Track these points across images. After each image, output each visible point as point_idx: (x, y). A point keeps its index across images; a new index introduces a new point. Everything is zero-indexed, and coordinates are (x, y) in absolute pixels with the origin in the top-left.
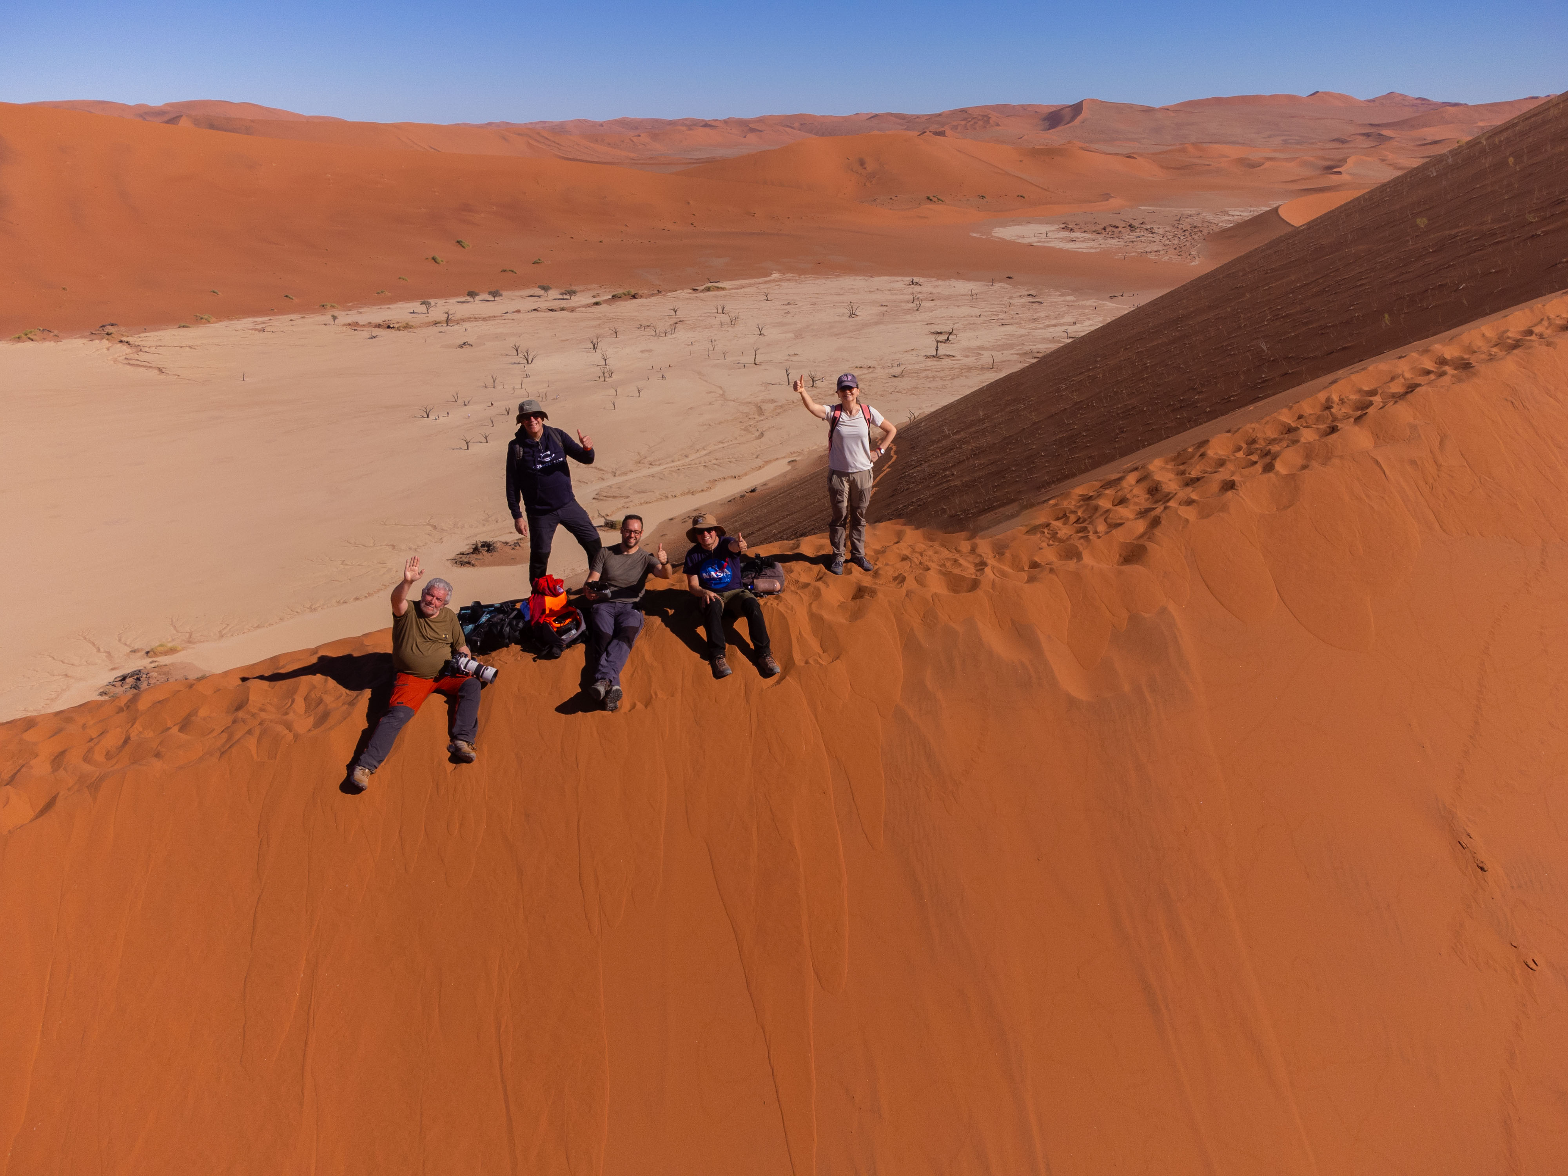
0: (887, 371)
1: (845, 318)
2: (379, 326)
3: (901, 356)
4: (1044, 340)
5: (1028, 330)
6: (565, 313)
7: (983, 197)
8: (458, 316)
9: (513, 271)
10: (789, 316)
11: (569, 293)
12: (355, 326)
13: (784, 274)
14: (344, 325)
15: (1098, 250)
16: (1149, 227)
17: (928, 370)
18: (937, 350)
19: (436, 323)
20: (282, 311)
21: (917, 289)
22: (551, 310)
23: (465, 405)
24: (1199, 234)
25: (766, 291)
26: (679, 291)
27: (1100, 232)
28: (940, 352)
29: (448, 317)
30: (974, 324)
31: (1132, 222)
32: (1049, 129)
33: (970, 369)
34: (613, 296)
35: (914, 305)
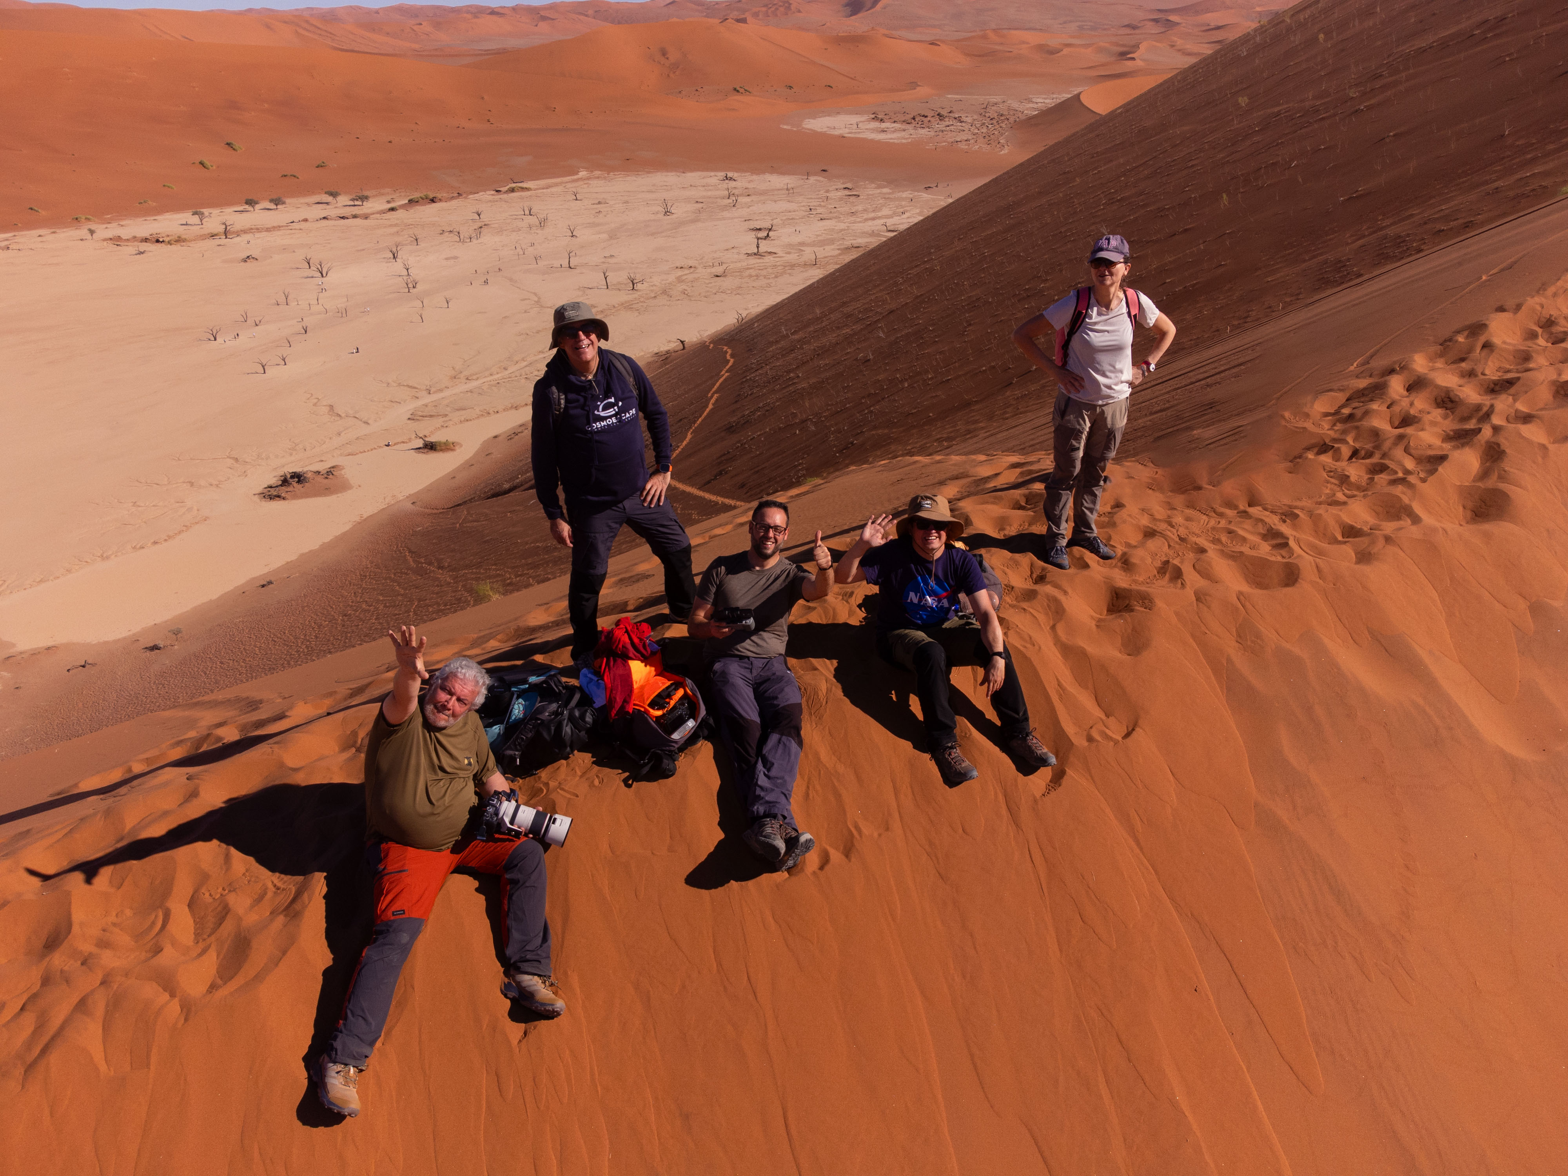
0: (709, 270)
1: (661, 216)
2: (146, 240)
3: (721, 254)
4: (864, 234)
5: (847, 224)
6: (358, 221)
7: (791, 87)
8: (237, 227)
9: (295, 176)
10: (601, 215)
11: (360, 198)
12: (117, 240)
13: (592, 172)
14: (105, 240)
15: (910, 140)
16: (957, 116)
17: (751, 268)
18: (758, 247)
19: (213, 236)
20: (29, 225)
21: (732, 184)
22: (343, 218)
23: (257, 325)
24: (1006, 122)
25: (574, 190)
26: (481, 193)
27: (909, 121)
28: (762, 249)
29: (226, 228)
30: (792, 219)
31: (940, 111)
32: (851, 15)
33: (793, 266)
34: (409, 201)
35: (730, 201)
